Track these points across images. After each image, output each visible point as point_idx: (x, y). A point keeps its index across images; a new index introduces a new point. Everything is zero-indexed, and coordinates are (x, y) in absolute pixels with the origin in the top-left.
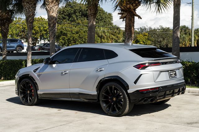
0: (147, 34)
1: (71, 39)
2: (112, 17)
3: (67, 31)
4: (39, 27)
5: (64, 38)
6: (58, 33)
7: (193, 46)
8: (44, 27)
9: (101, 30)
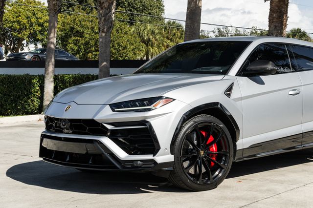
1: (92, 43)
2: (164, 6)
3: (82, 27)
4: (28, 18)
5: (77, 40)
6: (65, 30)
8: (37, 18)
9: (147, 28)
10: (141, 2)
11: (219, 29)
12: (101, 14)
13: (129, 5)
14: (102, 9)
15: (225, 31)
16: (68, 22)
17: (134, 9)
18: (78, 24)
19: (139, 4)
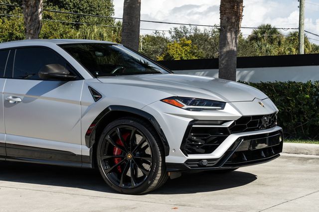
0: (189, 42)
2: (113, 6)
6: (4, 37)
7: (302, 52)
9: (94, 31)
10: (88, 2)
11: (175, 29)
12: (27, 14)
13: (74, 6)
14: (28, 7)
15: (182, 31)
16: (7, 27)
17: (81, 10)
18: (18, 29)
19: (86, 5)
